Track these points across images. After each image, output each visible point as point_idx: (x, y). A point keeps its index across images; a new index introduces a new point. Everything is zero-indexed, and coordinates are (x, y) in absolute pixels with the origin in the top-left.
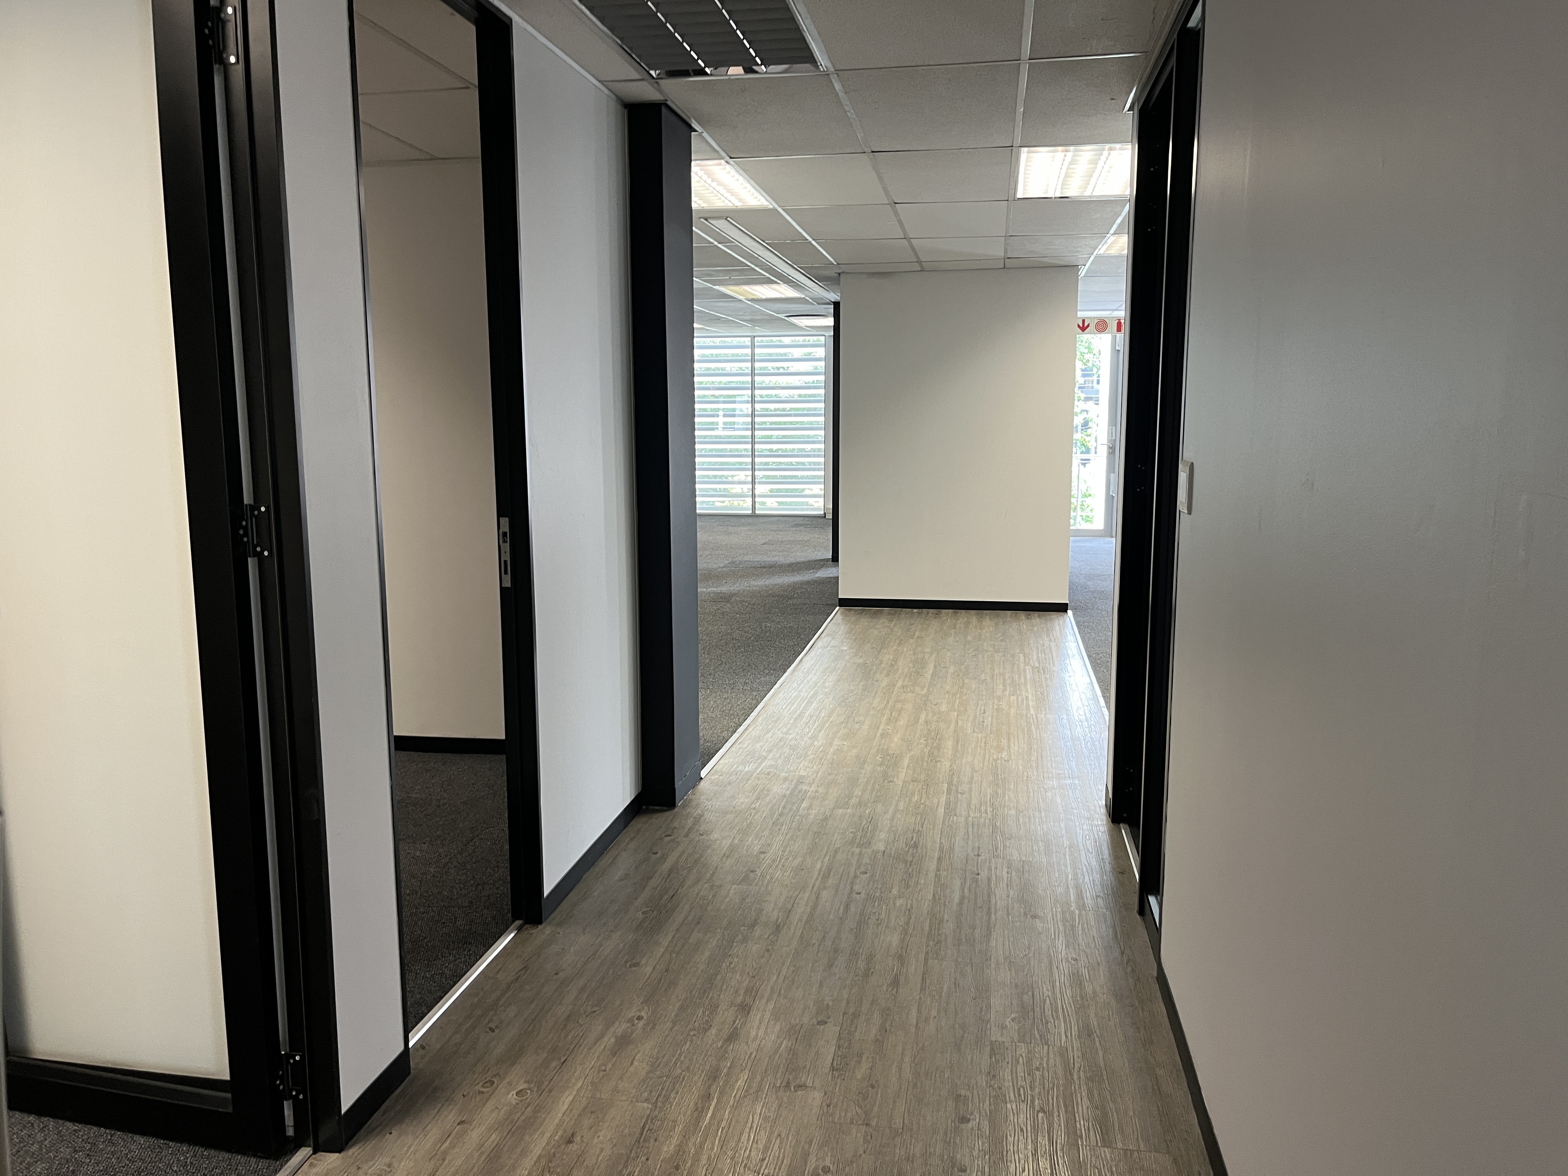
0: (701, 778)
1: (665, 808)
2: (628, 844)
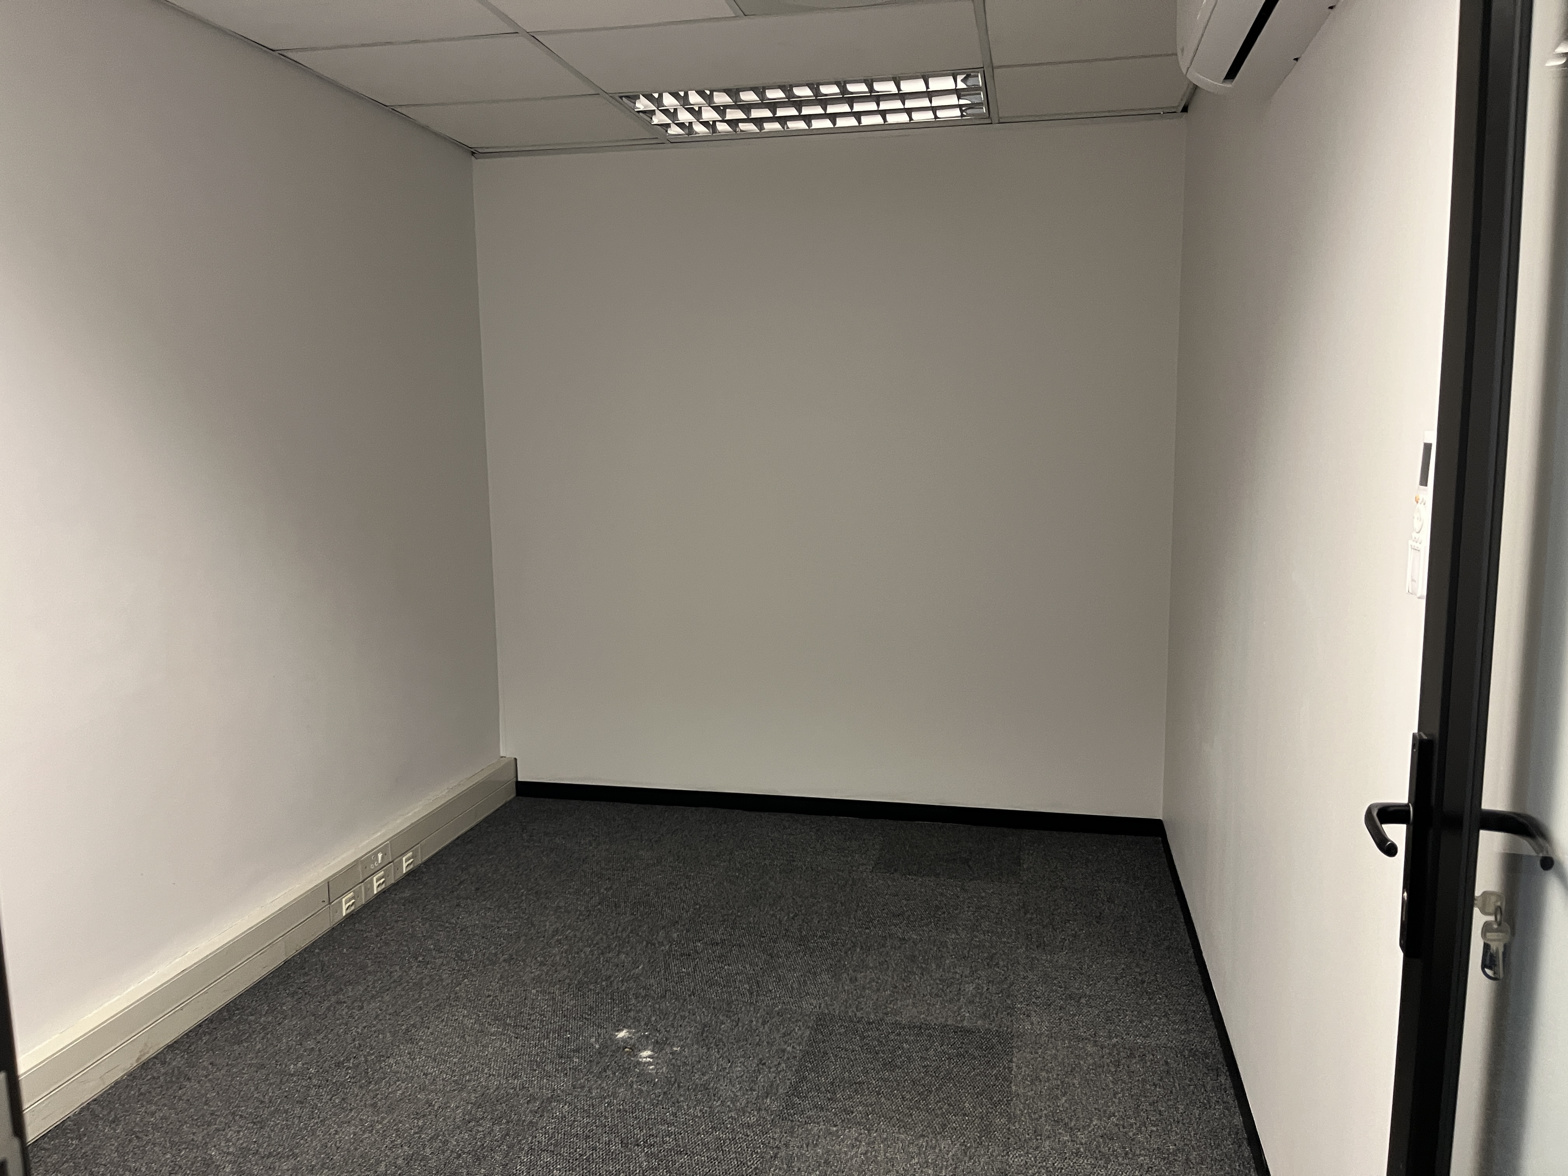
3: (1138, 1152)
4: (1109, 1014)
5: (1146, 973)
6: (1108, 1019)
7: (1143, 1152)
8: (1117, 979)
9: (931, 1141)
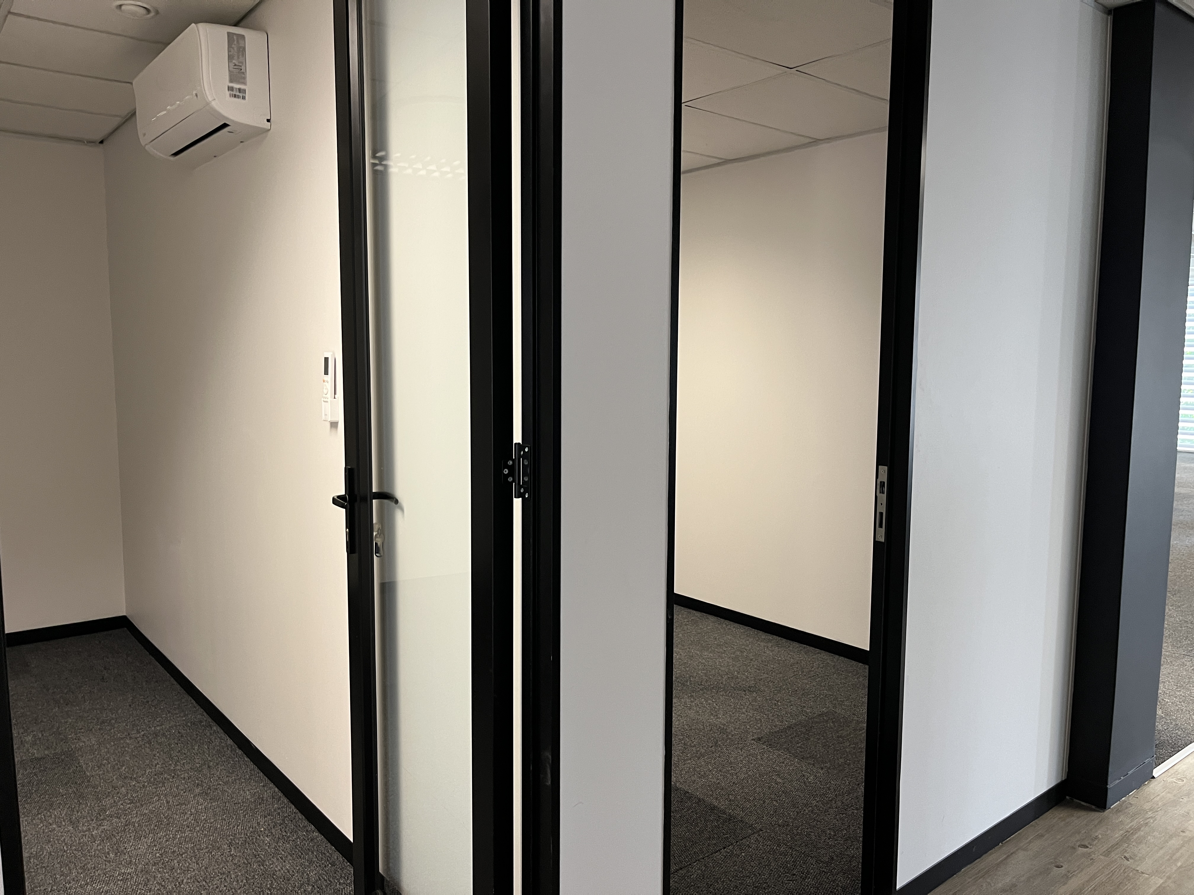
0: (1153, 777)
1: (1093, 807)
2: (1030, 842)
3: (180, 773)
4: (133, 722)
5: (148, 697)
6: (134, 725)
7: (182, 773)
8: (130, 706)
9: (47, 813)
